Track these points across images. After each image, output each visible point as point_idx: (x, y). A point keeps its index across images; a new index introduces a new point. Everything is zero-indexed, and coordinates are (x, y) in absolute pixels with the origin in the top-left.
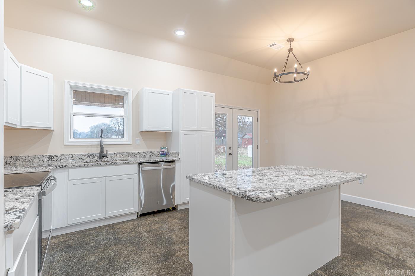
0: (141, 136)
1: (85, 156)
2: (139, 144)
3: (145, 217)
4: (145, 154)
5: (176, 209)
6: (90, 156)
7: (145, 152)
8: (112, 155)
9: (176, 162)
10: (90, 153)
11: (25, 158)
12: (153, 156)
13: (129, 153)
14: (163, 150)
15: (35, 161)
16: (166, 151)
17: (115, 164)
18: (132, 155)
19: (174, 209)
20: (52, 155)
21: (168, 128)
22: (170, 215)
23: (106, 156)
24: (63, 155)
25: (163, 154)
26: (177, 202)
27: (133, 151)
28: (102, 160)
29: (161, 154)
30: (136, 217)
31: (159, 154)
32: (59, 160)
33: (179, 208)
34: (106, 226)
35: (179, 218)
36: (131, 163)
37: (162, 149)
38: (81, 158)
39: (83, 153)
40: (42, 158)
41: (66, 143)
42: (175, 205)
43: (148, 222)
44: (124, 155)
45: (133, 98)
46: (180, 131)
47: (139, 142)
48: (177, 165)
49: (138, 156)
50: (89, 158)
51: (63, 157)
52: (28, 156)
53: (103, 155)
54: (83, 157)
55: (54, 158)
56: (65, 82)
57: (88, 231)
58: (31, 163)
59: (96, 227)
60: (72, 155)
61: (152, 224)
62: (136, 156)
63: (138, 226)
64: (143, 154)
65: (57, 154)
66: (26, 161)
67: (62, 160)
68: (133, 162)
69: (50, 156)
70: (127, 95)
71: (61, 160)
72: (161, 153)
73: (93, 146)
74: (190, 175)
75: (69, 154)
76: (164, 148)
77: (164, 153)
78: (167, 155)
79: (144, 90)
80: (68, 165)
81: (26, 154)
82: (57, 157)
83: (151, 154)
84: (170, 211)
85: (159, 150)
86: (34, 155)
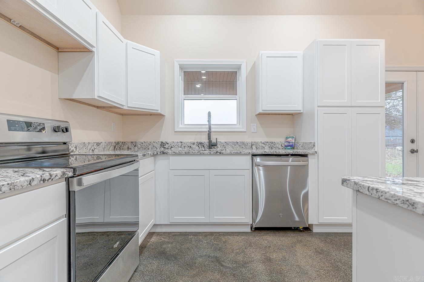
0: (258, 119)
1: (194, 144)
2: (256, 131)
3: (262, 233)
4: (264, 146)
5: (310, 230)
6: (200, 145)
7: (263, 142)
8: (223, 145)
9: (309, 156)
10: (199, 141)
11: (142, 144)
12: (274, 148)
13: (243, 143)
14: (290, 139)
15: (150, 147)
16: (294, 141)
17: (220, 153)
18: (247, 146)
19: (307, 229)
20: (164, 142)
21: (295, 106)
22: (300, 238)
23: (216, 145)
24: (173, 142)
25: (289, 146)
26: (312, 220)
27: (248, 140)
28: (211, 150)
29: (285, 146)
30: (249, 230)
31: (284, 146)
32: (170, 147)
33: (315, 230)
34: (211, 234)
35: (316, 249)
36: (242, 153)
37: (287, 138)
38: (190, 147)
39: (193, 141)
40: (155, 145)
41: (176, 130)
42: (309, 224)
43: (265, 243)
44: (237, 146)
45: (248, 71)
46: (316, 108)
47: (255, 128)
48: (312, 161)
49: (254, 147)
50: (198, 147)
51: (173, 144)
52: (144, 142)
53: (213, 144)
54: (192, 146)
55: (165, 145)
56: (175, 62)
57: (190, 236)
58: (147, 149)
59: (200, 233)
60: (181, 142)
61: (270, 247)
62: (252, 147)
63: (250, 245)
64: (261, 145)
65: (168, 142)
66: (143, 147)
67: (173, 148)
68: (243, 153)
69: (162, 142)
70: (241, 70)
71: (171, 148)
72: (286, 144)
73: (202, 133)
74: (355, 178)
75: (178, 142)
76: (290, 137)
77: (291, 144)
78: (296, 148)
79: (260, 55)
80: (169, 152)
81: (142, 141)
82: (168, 144)
83: (272, 145)
84: (300, 231)
85: (283, 140)
86: (149, 141)
